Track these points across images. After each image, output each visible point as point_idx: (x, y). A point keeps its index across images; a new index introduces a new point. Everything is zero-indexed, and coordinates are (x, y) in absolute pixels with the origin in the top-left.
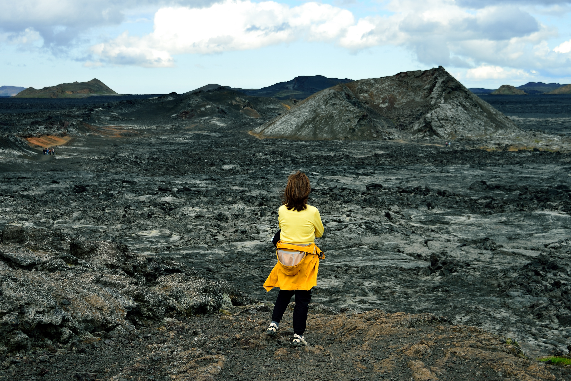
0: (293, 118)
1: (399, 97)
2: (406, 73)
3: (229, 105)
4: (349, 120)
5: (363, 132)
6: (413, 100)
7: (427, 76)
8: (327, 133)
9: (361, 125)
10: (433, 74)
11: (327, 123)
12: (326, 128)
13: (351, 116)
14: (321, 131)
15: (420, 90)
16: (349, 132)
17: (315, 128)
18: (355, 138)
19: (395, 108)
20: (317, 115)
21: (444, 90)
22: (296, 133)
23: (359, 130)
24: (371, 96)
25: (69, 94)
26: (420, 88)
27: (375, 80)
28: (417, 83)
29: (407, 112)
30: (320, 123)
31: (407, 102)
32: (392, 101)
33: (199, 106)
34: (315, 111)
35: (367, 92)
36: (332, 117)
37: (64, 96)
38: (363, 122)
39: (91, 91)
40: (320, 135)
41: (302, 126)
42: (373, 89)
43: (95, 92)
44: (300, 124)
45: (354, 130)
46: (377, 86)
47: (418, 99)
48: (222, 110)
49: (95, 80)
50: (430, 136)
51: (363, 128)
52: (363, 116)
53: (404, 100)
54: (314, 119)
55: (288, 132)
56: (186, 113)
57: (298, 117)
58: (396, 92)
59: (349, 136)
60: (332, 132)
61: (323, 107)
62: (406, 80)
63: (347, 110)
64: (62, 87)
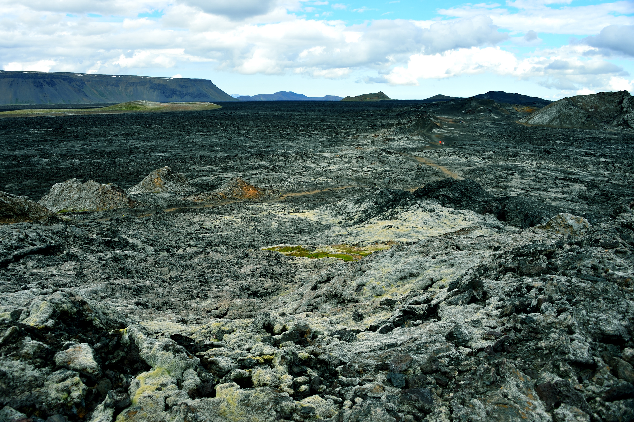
0: (546, 116)
1: (600, 106)
2: (604, 93)
3: (491, 107)
4: (581, 118)
5: (589, 124)
6: (609, 108)
7: (617, 95)
8: (568, 124)
9: (588, 121)
10: (620, 94)
11: (567, 119)
12: (568, 122)
13: (581, 115)
14: (565, 123)
15: (612, 102)
16: (581, 124)
17: (561, 122)
18: (585, 127)
19: (598, 112)
20: (561, 114)
21: (631, 103)
22: (550, 124)
23: (587, 124)
24: (584, 104)
25: (368, 99)
26: (612, 101)
27: (585, 96)
28: (611, 98)
29: (606, 114)
30: (564, 119)
31: (605, 109)
32: (596, 108)
33: (476, 107)
34: (559, 112)
35: (581, 102)
36: (570, 116)
37: (366, 101)
38: (588, 119)
39: (379, 97)
40: (564, 125)
41: (553, 120)
42: (584, 101)
43: (381, 98)
44: (551, 119)
45: (584, 123)
46: (586, 99)
47: (611, 107)
48: (490, 110)
49: (380, 92)
50: (627, 128)
51: (589, 122)
52: (589, 116)
53: (603, 108)
54: (559, 116)
55: (545, 123)
56: (470, 111)
57: (549, 115)
58: (598, 103)
59: (582, 127)
60: (571, 123)
61: (564, 110)
62: (604, 96)
63: (579, 112)
64: (365, 96)
